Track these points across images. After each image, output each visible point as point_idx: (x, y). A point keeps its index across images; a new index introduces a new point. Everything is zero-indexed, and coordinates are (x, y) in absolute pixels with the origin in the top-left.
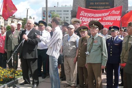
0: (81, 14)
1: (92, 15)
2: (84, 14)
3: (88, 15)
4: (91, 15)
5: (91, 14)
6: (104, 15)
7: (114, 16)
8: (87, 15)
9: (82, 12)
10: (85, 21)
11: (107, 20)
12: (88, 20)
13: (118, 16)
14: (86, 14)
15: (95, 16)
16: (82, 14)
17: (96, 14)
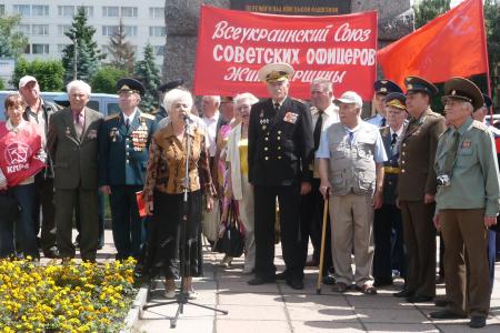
0: (215, 35)
1: (261, 36)
2: (230, 33)
3: (245, 35)
4: (256, 35)
5: (258, 31)
6: (310, 36)
7: (349, 50)
8: (241, 35)
9: (220, 24)
10: (236, 61)
11: (324, 62)
12: (248, 55)
13: (365, 50)
14: (236, 31)
15: (274, 39)
16: (220, 33)
17: (277, 32)
